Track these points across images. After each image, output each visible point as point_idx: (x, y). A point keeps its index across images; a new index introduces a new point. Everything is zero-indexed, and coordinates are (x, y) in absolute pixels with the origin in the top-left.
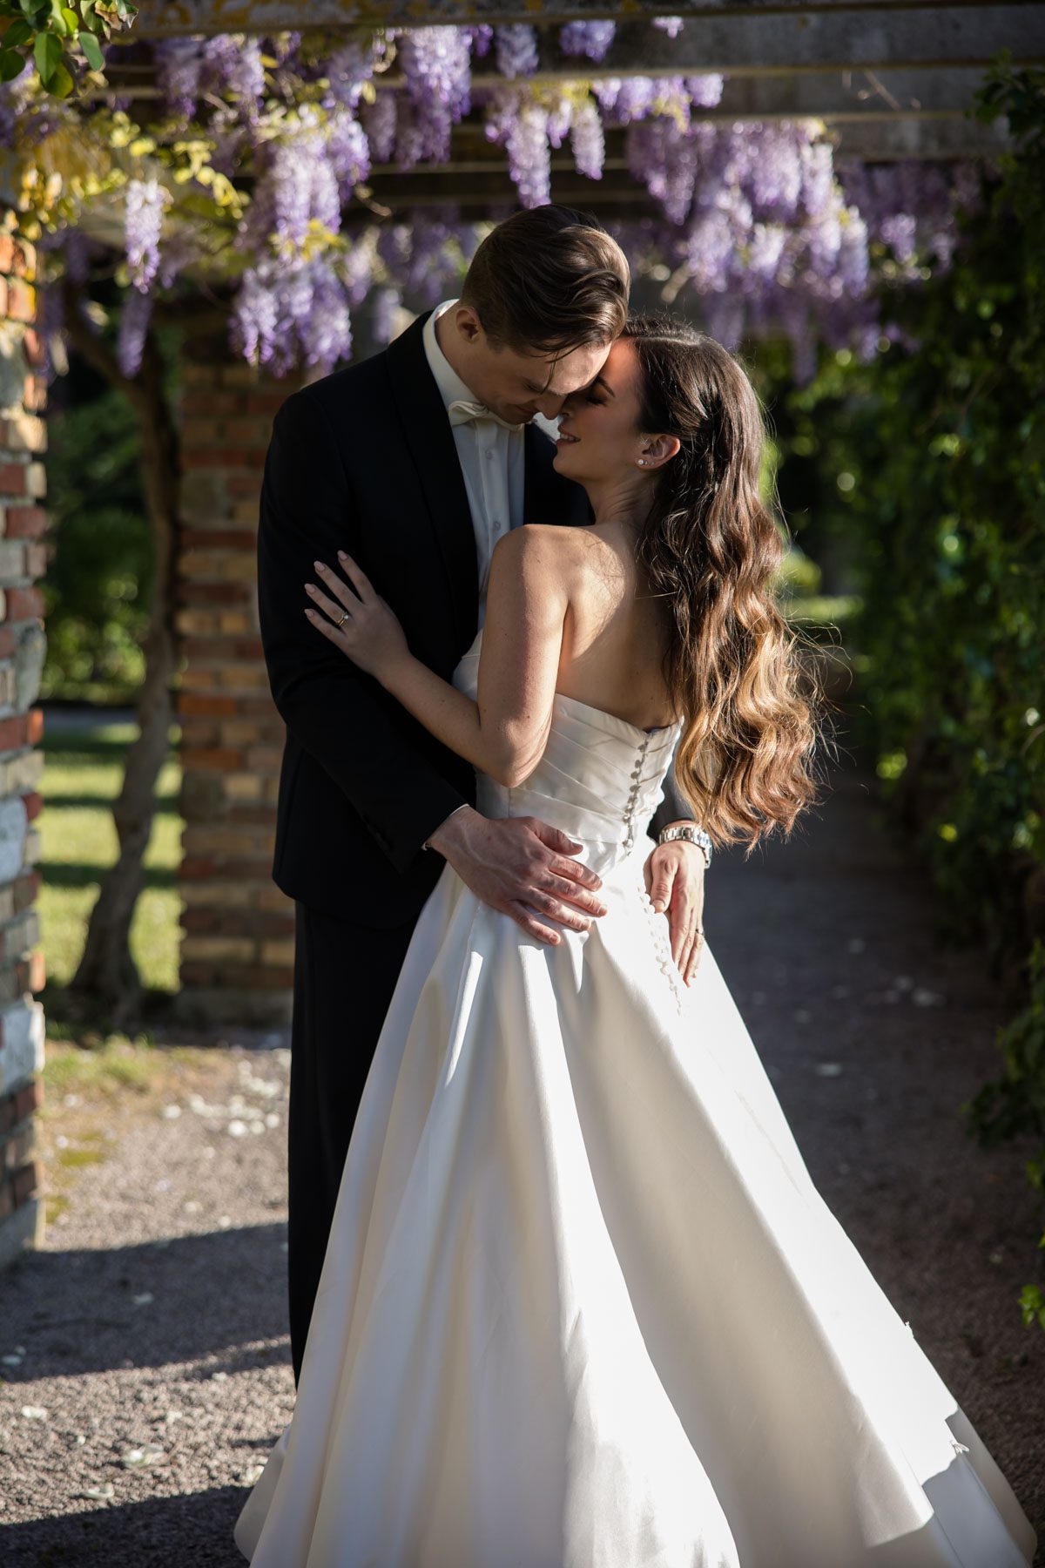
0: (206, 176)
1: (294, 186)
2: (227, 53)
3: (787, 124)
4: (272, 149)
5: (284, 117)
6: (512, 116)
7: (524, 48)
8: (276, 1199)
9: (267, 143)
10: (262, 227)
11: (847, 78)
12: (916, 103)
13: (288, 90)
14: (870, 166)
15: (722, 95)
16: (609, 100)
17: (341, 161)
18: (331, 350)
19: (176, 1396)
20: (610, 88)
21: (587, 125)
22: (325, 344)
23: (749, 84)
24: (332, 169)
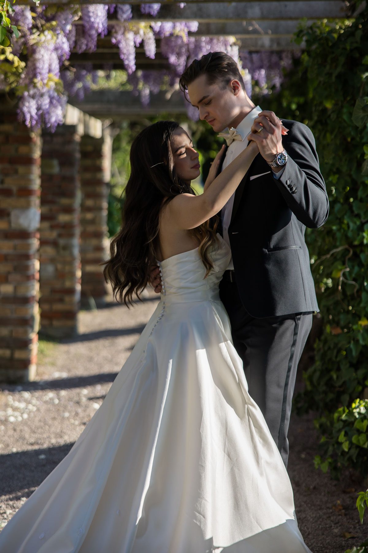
0: (11, 57)
1: (43, 61)
2: (19, 12)
3: (222, 38)
4: (35, 47)
5: (39, 35)
6: (121, 35)
7: (127, 11)
8: (32, 442)
9: (32, 45)
10: (31, 76)
11: (244, 23)
12: (270, 32)
13: (39, 25)
14: (251, 53)
15: (198, 28)
16: (157, 29)
17: (60, 51)
18: (56, 121)
19: (8, 506)
20: (157, 25)
21: (149, 39)
22: (53, 119)
23: (208, 25)
24: (56, 55)
